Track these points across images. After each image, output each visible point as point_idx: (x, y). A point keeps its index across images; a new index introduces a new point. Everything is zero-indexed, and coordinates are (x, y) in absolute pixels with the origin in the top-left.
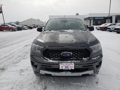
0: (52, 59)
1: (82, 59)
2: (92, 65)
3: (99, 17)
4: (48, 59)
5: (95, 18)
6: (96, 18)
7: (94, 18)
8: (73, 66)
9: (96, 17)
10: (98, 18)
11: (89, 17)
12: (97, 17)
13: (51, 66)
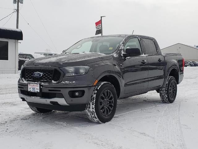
1: (51, 82)
2: (60, 91)
4: (24, 80)
8: (38, 88)
13: (23, 88)
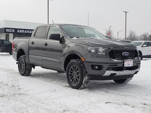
0: (116, 59)
3: (26, 30)
4: (114, 59)
5: (18, 31)
6: (21, 31)
7: (16, 30)
8: (132, 63)
9: (19, 29)
10: (23, 31)
11: (5, 29)
12: (22, 29)
13: (117, 65)
